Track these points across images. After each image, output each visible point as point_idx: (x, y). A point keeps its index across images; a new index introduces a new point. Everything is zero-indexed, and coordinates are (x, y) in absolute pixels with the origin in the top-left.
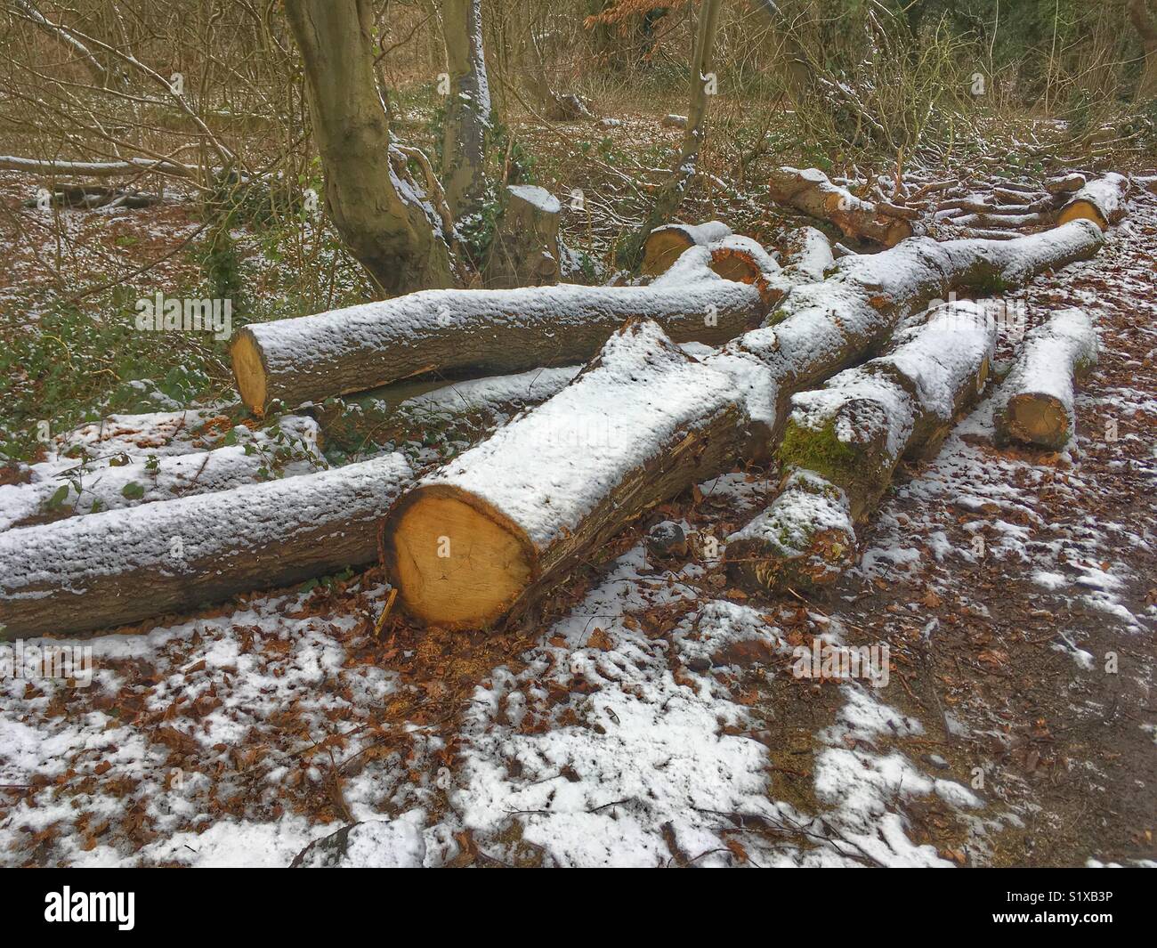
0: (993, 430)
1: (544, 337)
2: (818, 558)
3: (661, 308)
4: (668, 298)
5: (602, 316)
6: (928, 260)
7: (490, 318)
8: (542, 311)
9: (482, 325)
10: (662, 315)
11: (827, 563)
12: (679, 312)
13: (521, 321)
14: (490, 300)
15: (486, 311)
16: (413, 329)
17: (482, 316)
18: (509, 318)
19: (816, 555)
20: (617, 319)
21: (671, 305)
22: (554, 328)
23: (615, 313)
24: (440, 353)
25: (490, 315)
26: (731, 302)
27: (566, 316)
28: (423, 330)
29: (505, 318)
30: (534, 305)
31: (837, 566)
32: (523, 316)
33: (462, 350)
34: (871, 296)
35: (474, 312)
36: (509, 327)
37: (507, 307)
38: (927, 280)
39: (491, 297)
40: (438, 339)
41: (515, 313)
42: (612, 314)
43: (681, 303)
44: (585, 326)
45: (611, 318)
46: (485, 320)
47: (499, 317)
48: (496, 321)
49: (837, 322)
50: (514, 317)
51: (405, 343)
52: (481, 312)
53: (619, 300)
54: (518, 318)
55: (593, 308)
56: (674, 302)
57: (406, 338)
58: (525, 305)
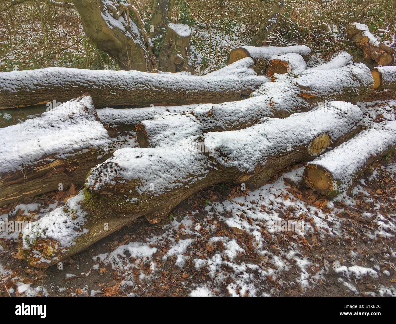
0: (300, 179)
1: (110, 94)
2: (38, 252)
3: (183, 86)
4: (190, 82)
5: (146, 87)
6: (354, 76)
7: (78, 83)
8: (110, 82)
9: (73, 85)
10: (183, 90)
11: (43, 257)
12: (195, 89)
13: (97, 85)
14: (81, 75)
15: (76, 79)
16: (33, 84)
17: (74, 82)
18: (89, 83)
19: (38, 250)
20: (155, 89)
21: (190, 86)
22: (116, 90)
23: (154, 86)
24: (50, 96)
25: (78, 81)
26: (230, 87)
27: (124, 85)
28: (39, 85)
29: (87, 83)
30: (106, 79)
31: (49, 259)
32: (98, 84)
33: (62, 96)
34: (301, 92)
35: (69, 79)
36: (89, 88)
37: (89, 79)
38: (349, 86)
39: (82, 73)
40: (47, 90)
41: (93, 82)
42: (152, 87)
43: (197, 85)
44: (136, 91)
45: (151, 89)
46: (75, 83)
47: (83, 83)
48: (81, 84)
49: (270, 104)
50: (92, 83)
51: (28, 90)
52: (73, 80)
53: (158, 81)
54: (95, 84)
55: (141, 83)
56: (193, 84)
57: (29, 88)
58: (101, 79)
